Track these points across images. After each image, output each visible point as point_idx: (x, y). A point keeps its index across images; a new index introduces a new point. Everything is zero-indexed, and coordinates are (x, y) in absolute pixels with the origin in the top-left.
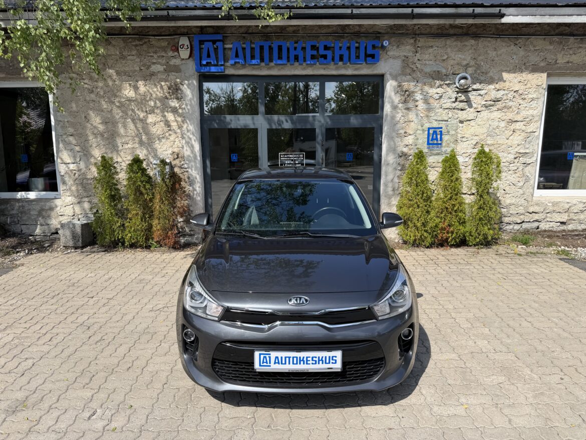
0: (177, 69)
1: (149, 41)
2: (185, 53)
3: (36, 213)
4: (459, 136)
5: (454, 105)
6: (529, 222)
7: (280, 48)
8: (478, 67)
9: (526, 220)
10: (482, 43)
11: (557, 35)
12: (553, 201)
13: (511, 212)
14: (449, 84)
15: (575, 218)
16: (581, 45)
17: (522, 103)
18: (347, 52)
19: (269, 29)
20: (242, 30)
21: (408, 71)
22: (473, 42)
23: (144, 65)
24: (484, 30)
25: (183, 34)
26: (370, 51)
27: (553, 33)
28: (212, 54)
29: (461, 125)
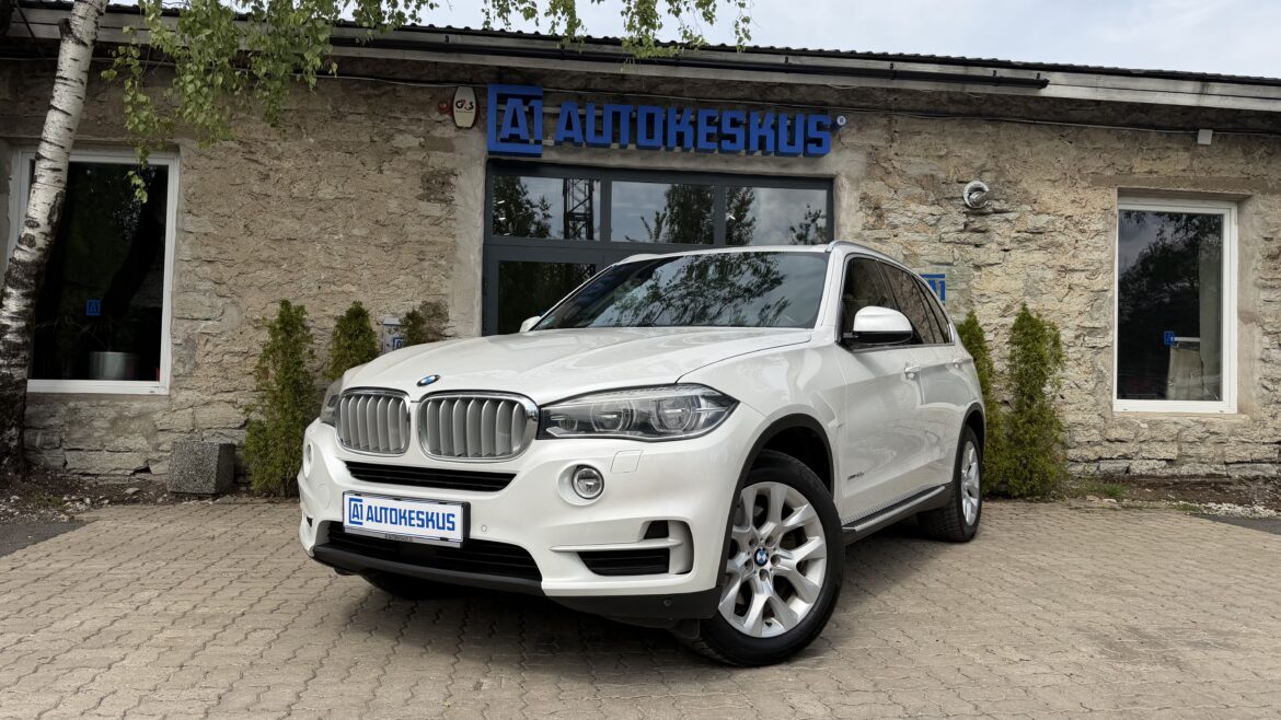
0: (446, 146)
1: (395, 90)
2: (465, 117)
3: (108, 425)
4: (974, 291)
5: (963, 236)
6: (1111, 459)
7: (650, 119)
8: (1001, 172)
9: (1104, 456)
10: (1004, 132)
11: (1127, 125)
12: (1148, 419)
13: (1077, 439)
14: (952, 198)
15: (1191, 452)
16: (1169, 145)
17: (1080, 238)
18: (773, 132)
19: (627, 86)
20: (577, 84)
21: (878, 172)
22: (989, 128)
23: (380, 134)
24: (1007, 109)
25: (464, 82)
26: (813, 133)
27: (1121, 121)
28: (522, 120)
29: (976, 273)
